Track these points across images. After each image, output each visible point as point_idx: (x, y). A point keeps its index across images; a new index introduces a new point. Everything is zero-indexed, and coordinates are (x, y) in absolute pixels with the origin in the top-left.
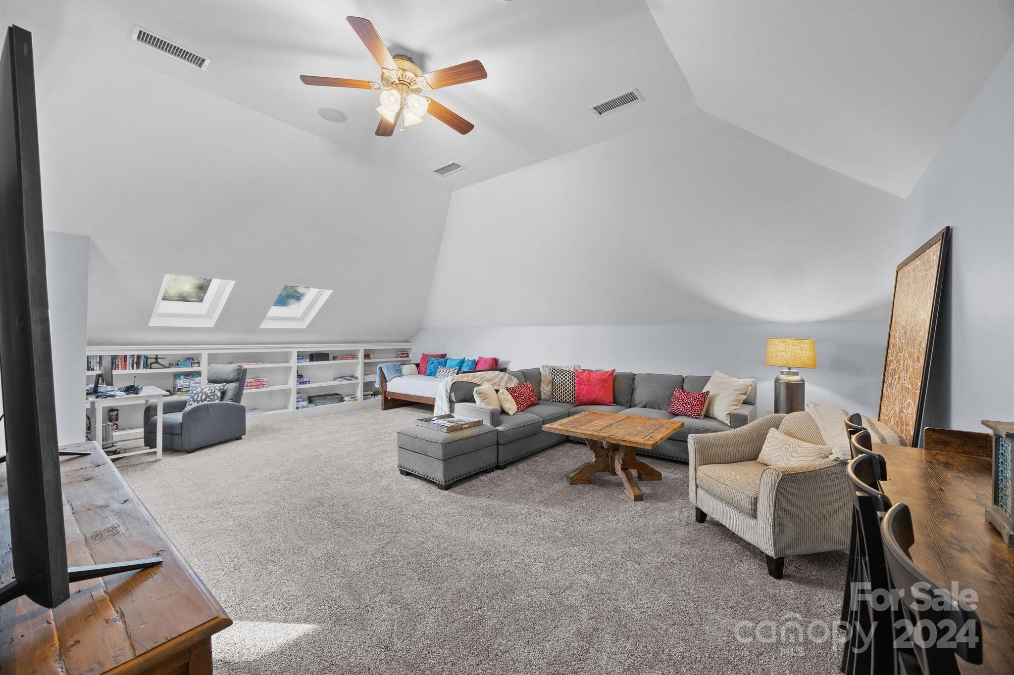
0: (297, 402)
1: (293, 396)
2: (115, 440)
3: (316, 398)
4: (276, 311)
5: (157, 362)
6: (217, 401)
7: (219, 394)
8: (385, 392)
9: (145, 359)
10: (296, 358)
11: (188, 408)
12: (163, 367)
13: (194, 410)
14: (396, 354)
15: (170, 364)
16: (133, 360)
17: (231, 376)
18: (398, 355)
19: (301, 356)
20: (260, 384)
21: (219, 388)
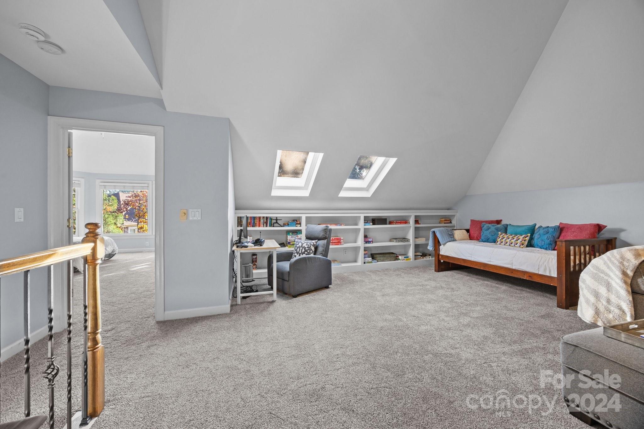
0: (365, 257)
1: (362, 252)
2: (254, 277)
3: (377, 256)
4: (350, 183)
5: (277, 223)
6: (312, 255)
7: (313, 249)
8: (439, 255)
9: (270, 220)
10: (363, 221)
11: (293, 260)
12: (280, 226)
13: (297, 261)
14: (439, 221)
15: (284, 224)
16: (264, 221)
17: (321, 235)
18: (442, 221)
19: (366, 220)
20: (339, 242)
21: (313, 244)
